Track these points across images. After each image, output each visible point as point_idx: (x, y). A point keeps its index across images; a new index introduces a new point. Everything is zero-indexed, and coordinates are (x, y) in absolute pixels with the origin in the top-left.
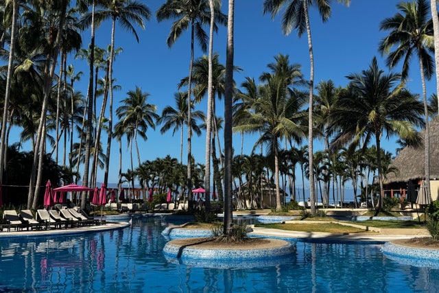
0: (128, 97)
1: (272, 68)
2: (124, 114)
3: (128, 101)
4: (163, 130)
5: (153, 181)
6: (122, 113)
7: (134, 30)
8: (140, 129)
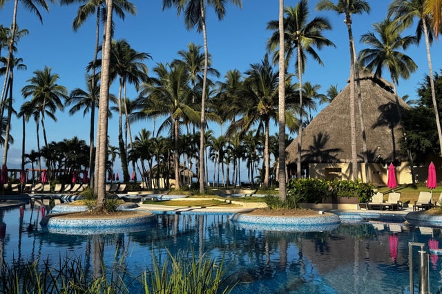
0: (35, 76)
1: (183, 55)
2: (30, 93)
3: (34, 80)
4: (72, 112)
5: (60, 162)
6: (28, 92)
7: (38, 12)
8: (48, 109)
